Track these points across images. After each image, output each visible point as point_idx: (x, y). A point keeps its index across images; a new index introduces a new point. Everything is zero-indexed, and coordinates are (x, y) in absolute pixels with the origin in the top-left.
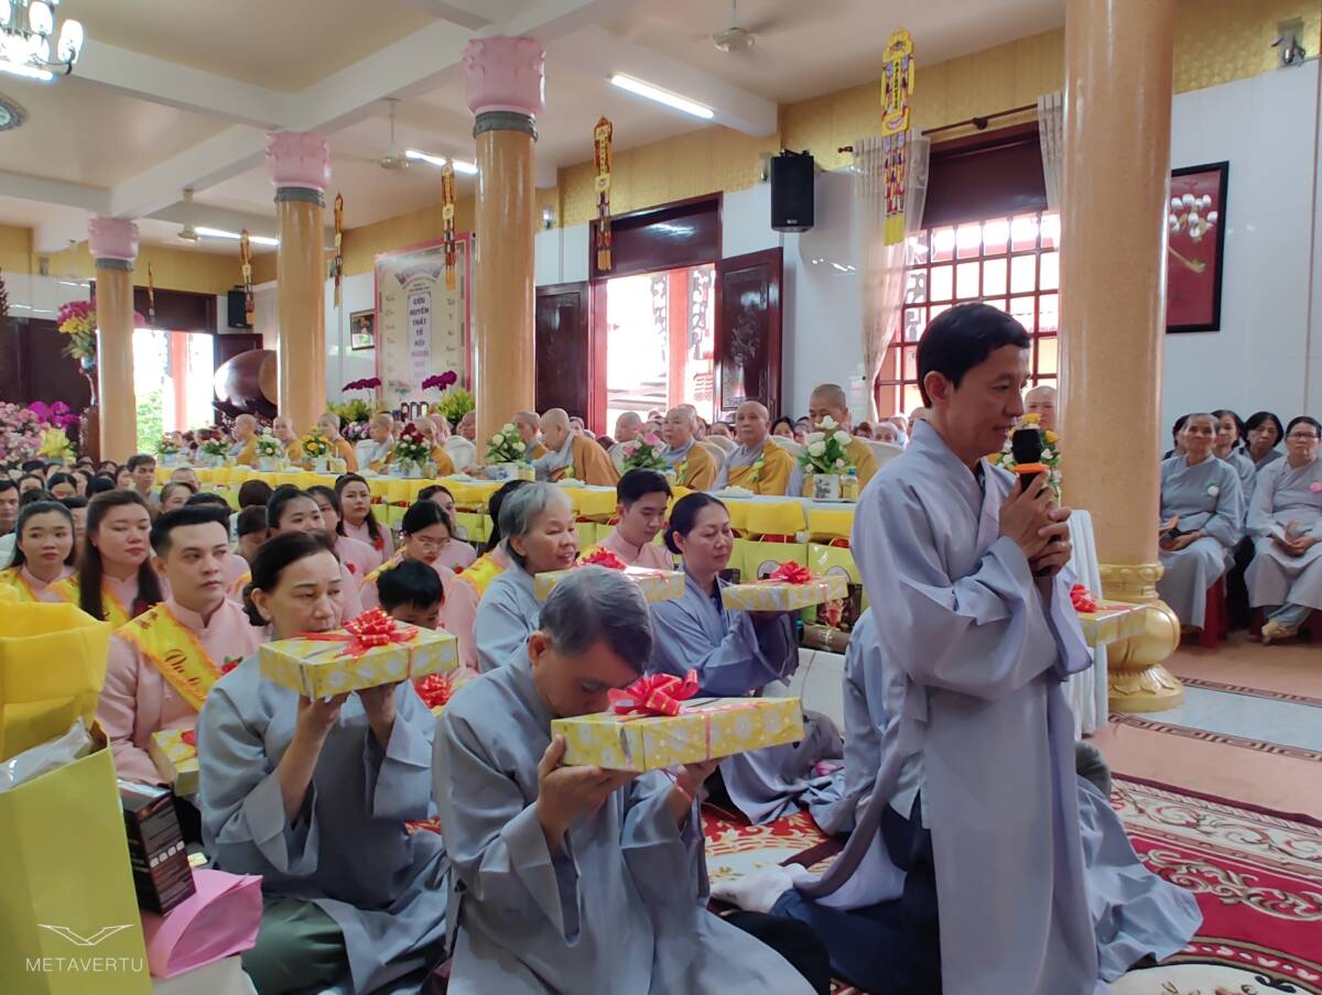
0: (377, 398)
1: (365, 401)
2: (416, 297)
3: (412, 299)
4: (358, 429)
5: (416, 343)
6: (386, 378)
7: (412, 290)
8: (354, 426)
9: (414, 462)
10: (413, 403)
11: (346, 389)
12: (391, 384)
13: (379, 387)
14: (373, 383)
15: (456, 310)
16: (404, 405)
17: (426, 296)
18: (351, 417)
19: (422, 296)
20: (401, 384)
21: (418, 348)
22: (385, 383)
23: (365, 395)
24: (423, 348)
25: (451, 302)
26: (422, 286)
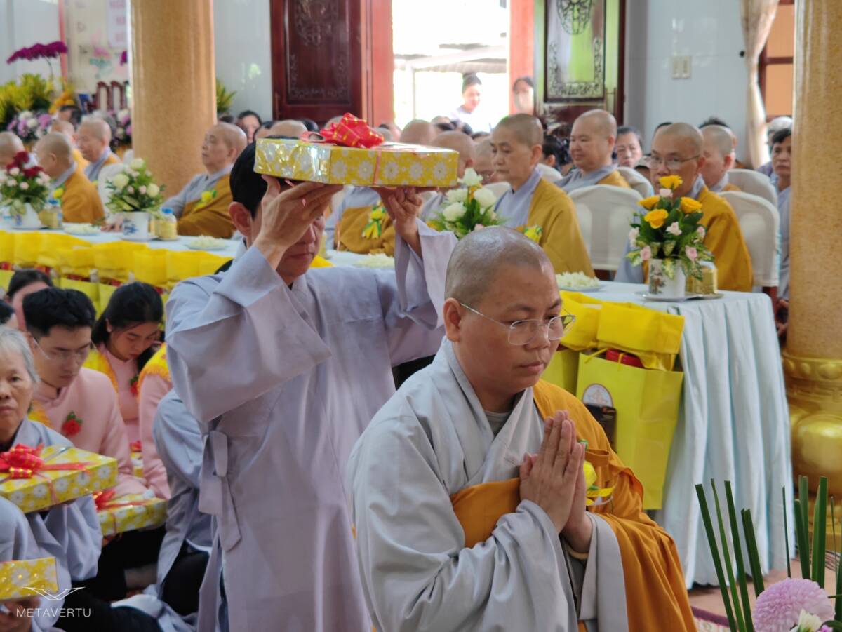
0: (63, 73)
1: (45, 76)
4: (31, 123)
6: (77, 41)
8: (27, 118)
9: (28, 205)
10: (114, 84)
11: (12, 59)
12: (84, 51)
13: (65, 56)
14: (54, 50)
16: (101, 85)
18: (22, 103)
20: (97, 52)
22: (74, 49)
23: (43, 68)
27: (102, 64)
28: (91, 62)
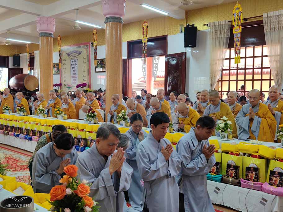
2: (73, 60)
5: (73, 74)
6: (64, 83)
7: (72, 58)
12: (65, 85)
15: (86, 65)
16: (69, 91)
19: (75, 60)
20: (68, 85)
24: (75, 75)
25: (84, 63)
26: (75, 57)
27: (69, 88)
28: (67, 87)
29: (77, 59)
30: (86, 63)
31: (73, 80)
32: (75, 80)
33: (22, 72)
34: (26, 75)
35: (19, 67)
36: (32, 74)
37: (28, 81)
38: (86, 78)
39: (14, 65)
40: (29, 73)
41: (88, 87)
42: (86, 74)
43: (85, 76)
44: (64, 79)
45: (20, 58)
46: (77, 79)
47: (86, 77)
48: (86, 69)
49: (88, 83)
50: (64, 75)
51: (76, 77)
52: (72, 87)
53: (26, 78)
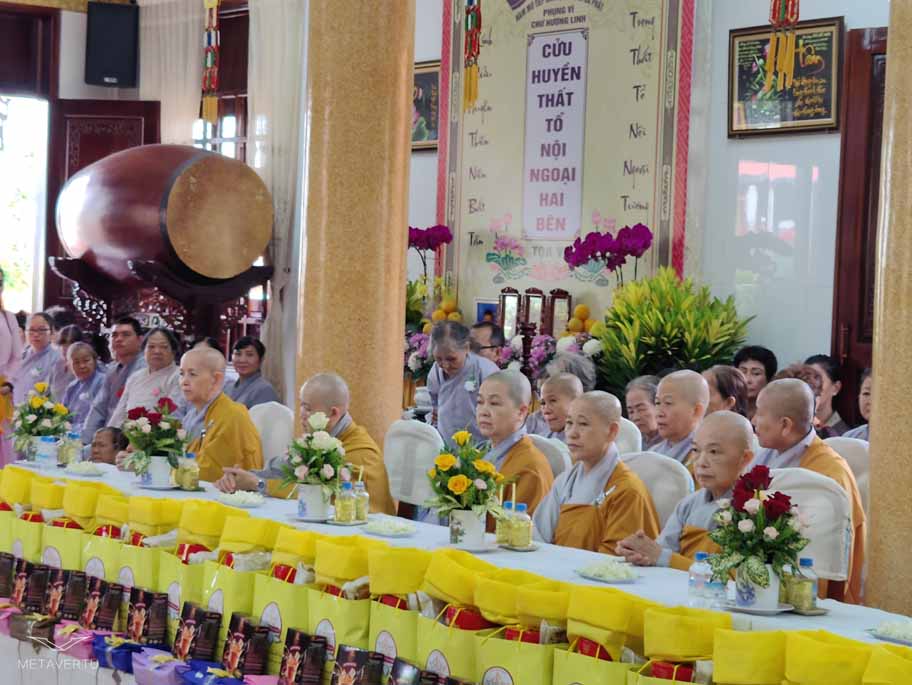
0: (438, 272)
2: (551, 40)
3: (539, 43)
5: (545, 150)
6: (464, 225)
7: (538, 24)
12: (475, 241)
15: (651, 75)
16: (508, 291)
17: (576, 39)
19: (565, 38)
20: (501, 243)
21: (550, 162)
22: (461, 236)
24: (562, 163)
25: (639, 57)
26: (567, 15)
27: (508, 261)
28: (489, 257)
29: (585, 32)
30: (655, 59)
31: (543, 199)
32: (558, 199)
33: (153, 134)
34: (180, 154)
35: (128, 95)
36: (229, 151)
37: (193, 200)
38: (645, 189)
39: (92, 75)
40: (204, 141)
41: (663, 262)
42: (647, 150)
43: (642, 170)
44: (468, 189)
45: (143, 23)
46: (570, 189)
47: (649, 176)
48: (648, 113)
49: (664, 225)
50: (469, 156)
51: (568, 175)
52: (532, 260)
53: (185, 183)
